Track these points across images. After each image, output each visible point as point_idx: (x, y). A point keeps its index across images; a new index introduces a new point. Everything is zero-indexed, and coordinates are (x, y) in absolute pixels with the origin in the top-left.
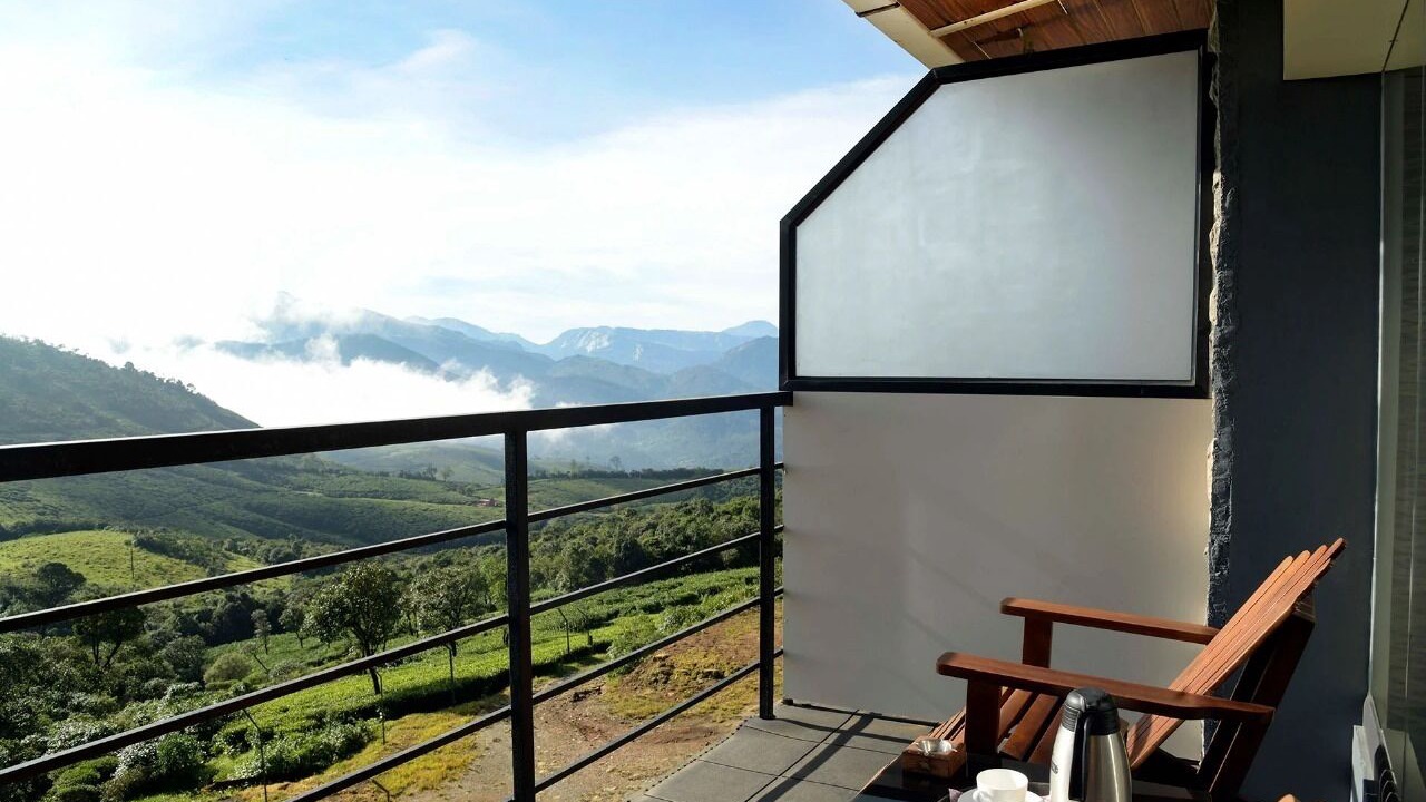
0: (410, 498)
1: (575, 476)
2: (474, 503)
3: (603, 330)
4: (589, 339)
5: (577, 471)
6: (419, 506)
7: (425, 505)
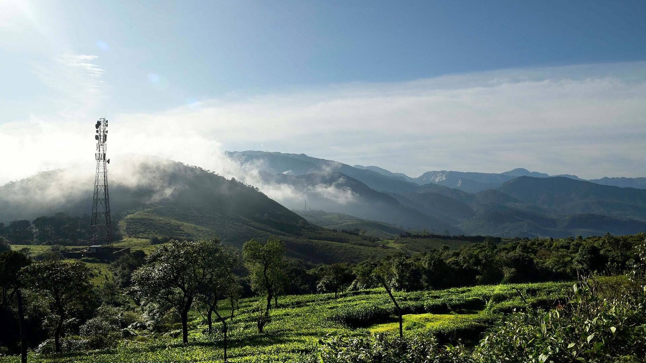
0: (345, 242)
1: (425, 237)
2: (375, 246)
3: (443, 172)
4: (436, 177)
5: (426, 234)
6: (348, 246)
7: (351, 246)
